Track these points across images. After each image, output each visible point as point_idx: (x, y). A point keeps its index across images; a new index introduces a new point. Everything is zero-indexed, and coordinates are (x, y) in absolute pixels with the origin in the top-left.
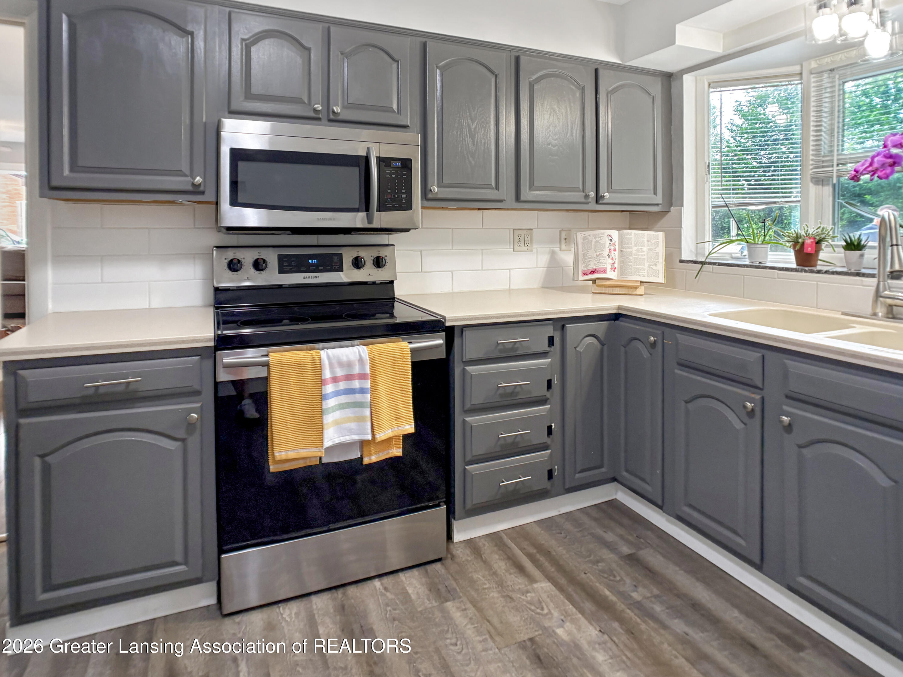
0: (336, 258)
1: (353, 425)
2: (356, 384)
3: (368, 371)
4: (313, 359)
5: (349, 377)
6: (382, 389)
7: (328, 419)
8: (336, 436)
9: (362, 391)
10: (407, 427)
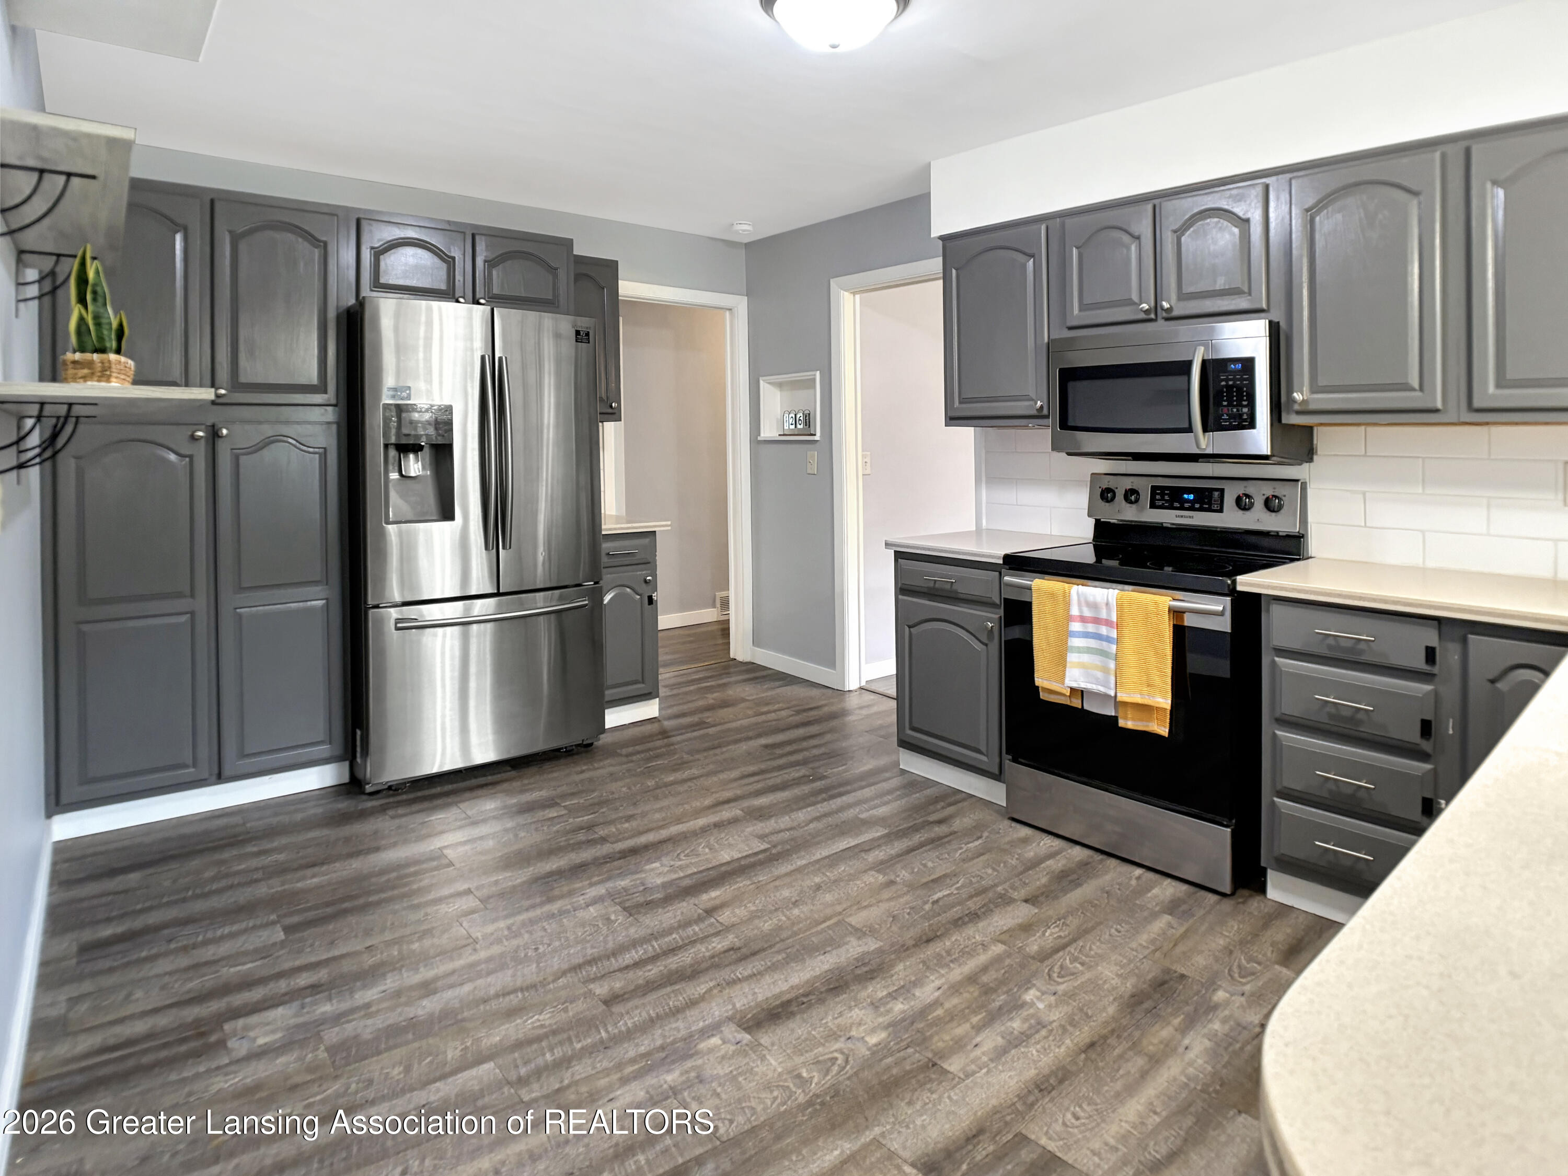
0: (1216, 494)
1: (1099, 674)
2: (1104, 630)
3: (1114, 619)
4: (1064, 592)
5: (1097, 621)
6: (1129, 643)
7: (1072, 658)
8: (1082, 679)
9: (1108, 639)
10: (1161, 700)
